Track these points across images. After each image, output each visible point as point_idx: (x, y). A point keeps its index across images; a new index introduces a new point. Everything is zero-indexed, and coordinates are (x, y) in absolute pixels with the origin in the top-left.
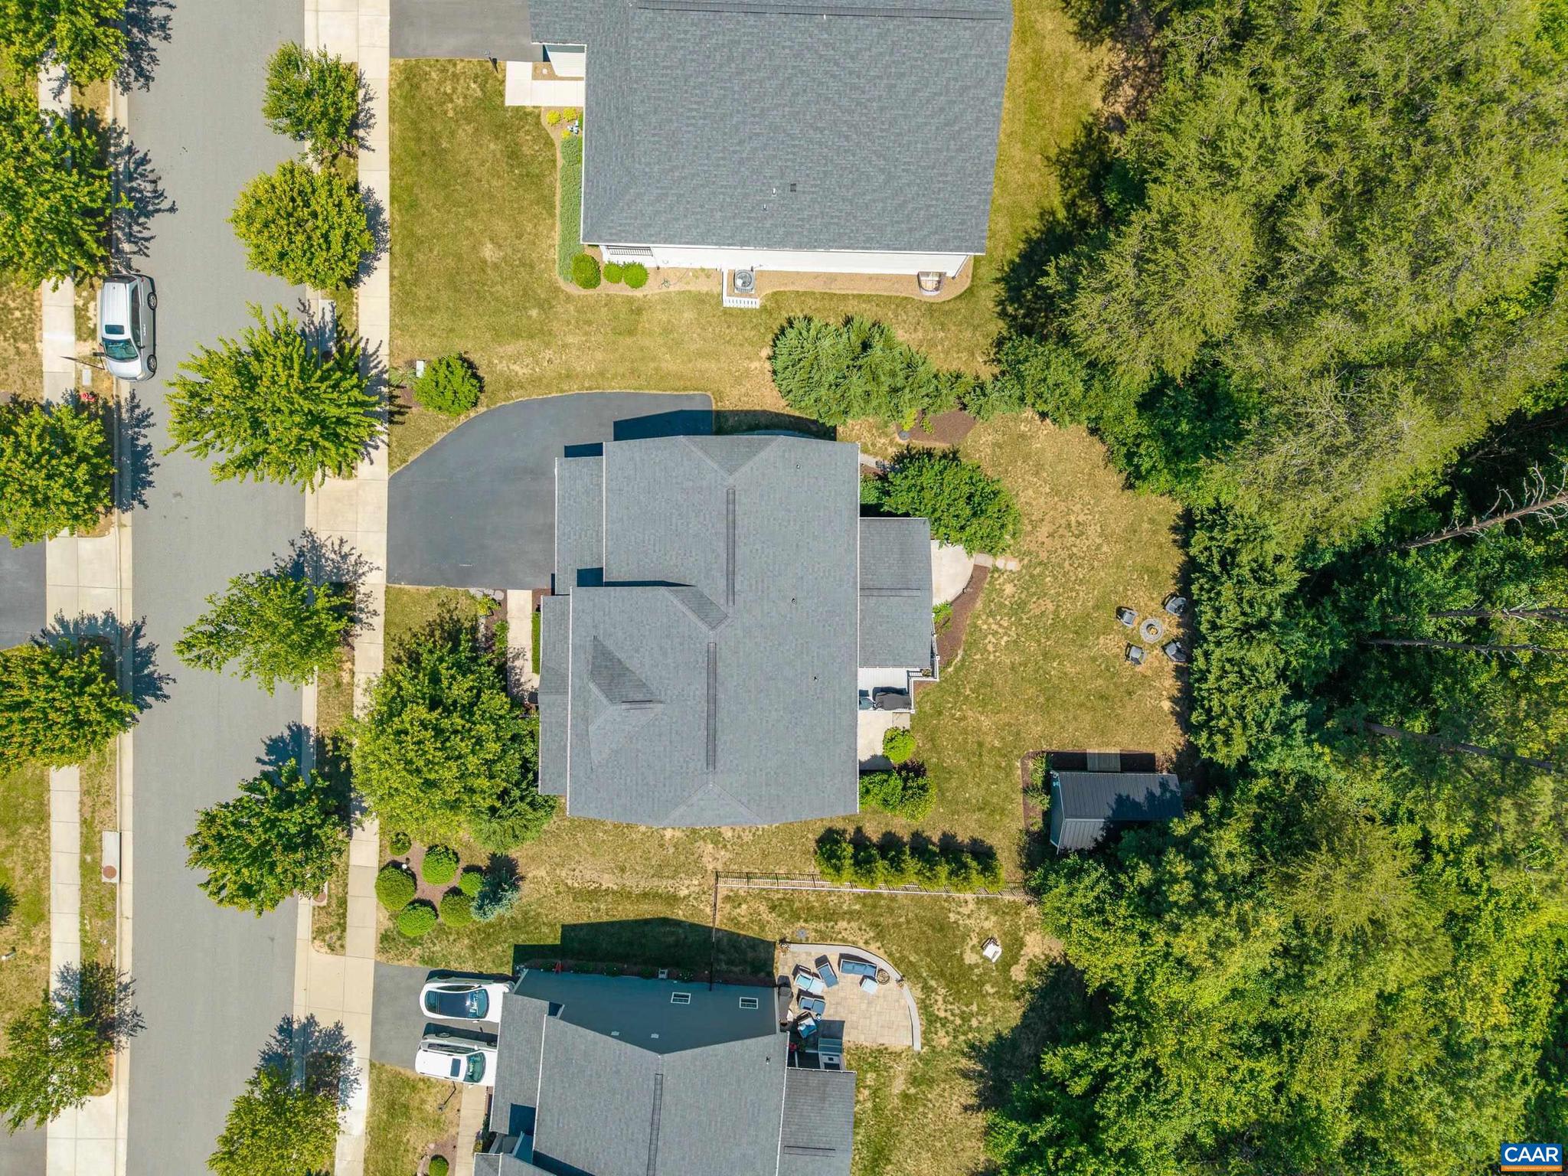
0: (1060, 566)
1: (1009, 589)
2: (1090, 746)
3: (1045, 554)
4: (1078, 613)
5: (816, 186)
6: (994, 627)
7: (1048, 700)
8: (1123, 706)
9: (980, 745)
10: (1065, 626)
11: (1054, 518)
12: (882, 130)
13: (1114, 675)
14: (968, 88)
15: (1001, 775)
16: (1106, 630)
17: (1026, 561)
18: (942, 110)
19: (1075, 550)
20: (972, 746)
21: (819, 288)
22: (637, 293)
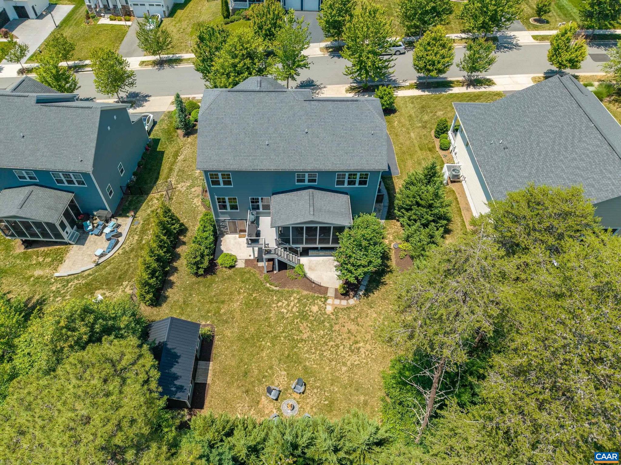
0: (330, 340)
1: (315, 309)
2: (214, 365)
3: (337, 329)
4: (302, 356)
5: (510, 154)
6: (292, 304)
7: (247, 339)
8: (238, 387)
9: (223, 302)
10: (293, 347)
11: (360, 332)
12: (551, 165)
13: (260, 381)
14: (593, 186)
15: (203, 313)
16: (290, 376)
17: (332, 317)
18: (575, 182)
19: (341, 348)
20: (222, 298)
21: (462, 206)
22: (438, 149)
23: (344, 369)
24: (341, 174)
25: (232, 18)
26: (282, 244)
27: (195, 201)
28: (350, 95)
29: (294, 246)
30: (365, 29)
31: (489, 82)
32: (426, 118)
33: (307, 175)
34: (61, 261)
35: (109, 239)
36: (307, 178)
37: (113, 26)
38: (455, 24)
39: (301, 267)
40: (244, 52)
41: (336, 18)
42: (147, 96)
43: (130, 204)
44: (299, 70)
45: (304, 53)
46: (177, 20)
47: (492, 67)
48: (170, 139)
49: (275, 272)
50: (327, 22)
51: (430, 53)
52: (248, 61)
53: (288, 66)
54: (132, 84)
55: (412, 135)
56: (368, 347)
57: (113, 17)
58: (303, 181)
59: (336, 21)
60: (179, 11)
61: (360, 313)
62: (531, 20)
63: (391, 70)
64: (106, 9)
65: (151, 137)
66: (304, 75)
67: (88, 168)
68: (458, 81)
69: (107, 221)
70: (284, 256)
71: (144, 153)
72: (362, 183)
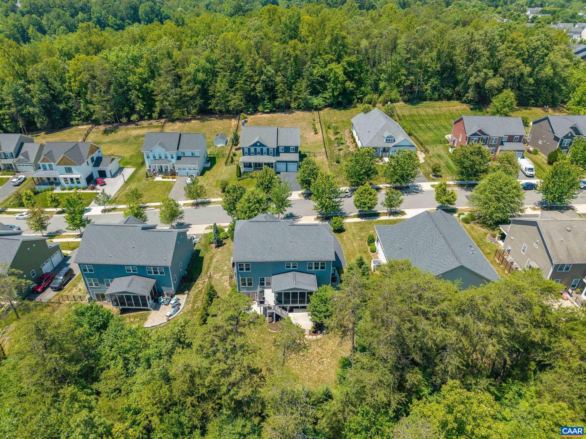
0: (307, 358)
5: (403, 252)
11: (324, 353)
12: (422, 256)
14: (440, 266)
18: (432, 264)
22: (369, 252)
23: (315, 373)
24: (310, 263)
25: (242, 177)
26: (278, 304)
27: (225, 284)
28: (317, 222)
29: (285, 305)
30: (323, 186)
31: (403, 213)
32: (363, 234)
33: (291, 263)
34: (146, 320)
35: (173, 307)
36: (291, 266)
37: (164, 182)
38: (383, 179)
39: (289, 318)
40: (255, 200)
41: (307, 178)
42: (189, 225)
43: (184, 288)
44: (286, 208)
45: (288, 198)
46: (206, 178)
47: (402, 205)
48: (207, 250)
49: (273, 322)
50: (302, 180)
51: (363, 198)
52: (257, 205)
53: (279, 206)
54: (181, 218)
55: (354, 244)
56: (329, 360)
57: (164, 176)
58: (290, 267)
59: (307, 180)
60: (207, 172)
61: (324, 342)
62: (431, 176)
63: (340, 207)
64: (161, 171)
65: (195, 248)
66: (288, 211)
67: (169, 264)
68: (383, 213)
69: (172, 297)
70: (279, 311)
71: (191, 259)
72: (322, 268)
